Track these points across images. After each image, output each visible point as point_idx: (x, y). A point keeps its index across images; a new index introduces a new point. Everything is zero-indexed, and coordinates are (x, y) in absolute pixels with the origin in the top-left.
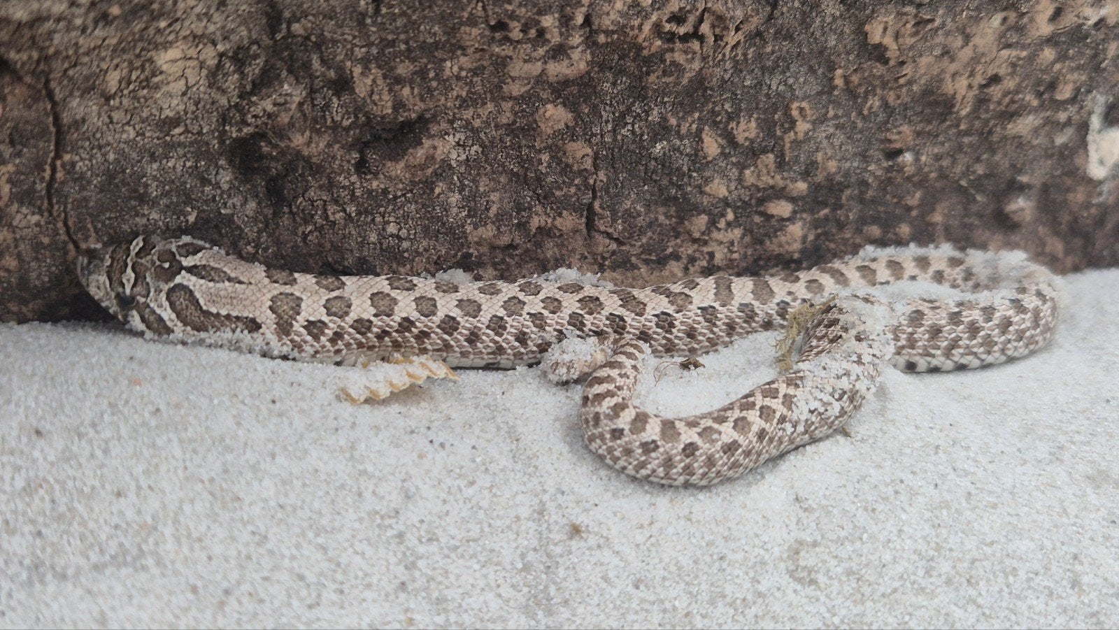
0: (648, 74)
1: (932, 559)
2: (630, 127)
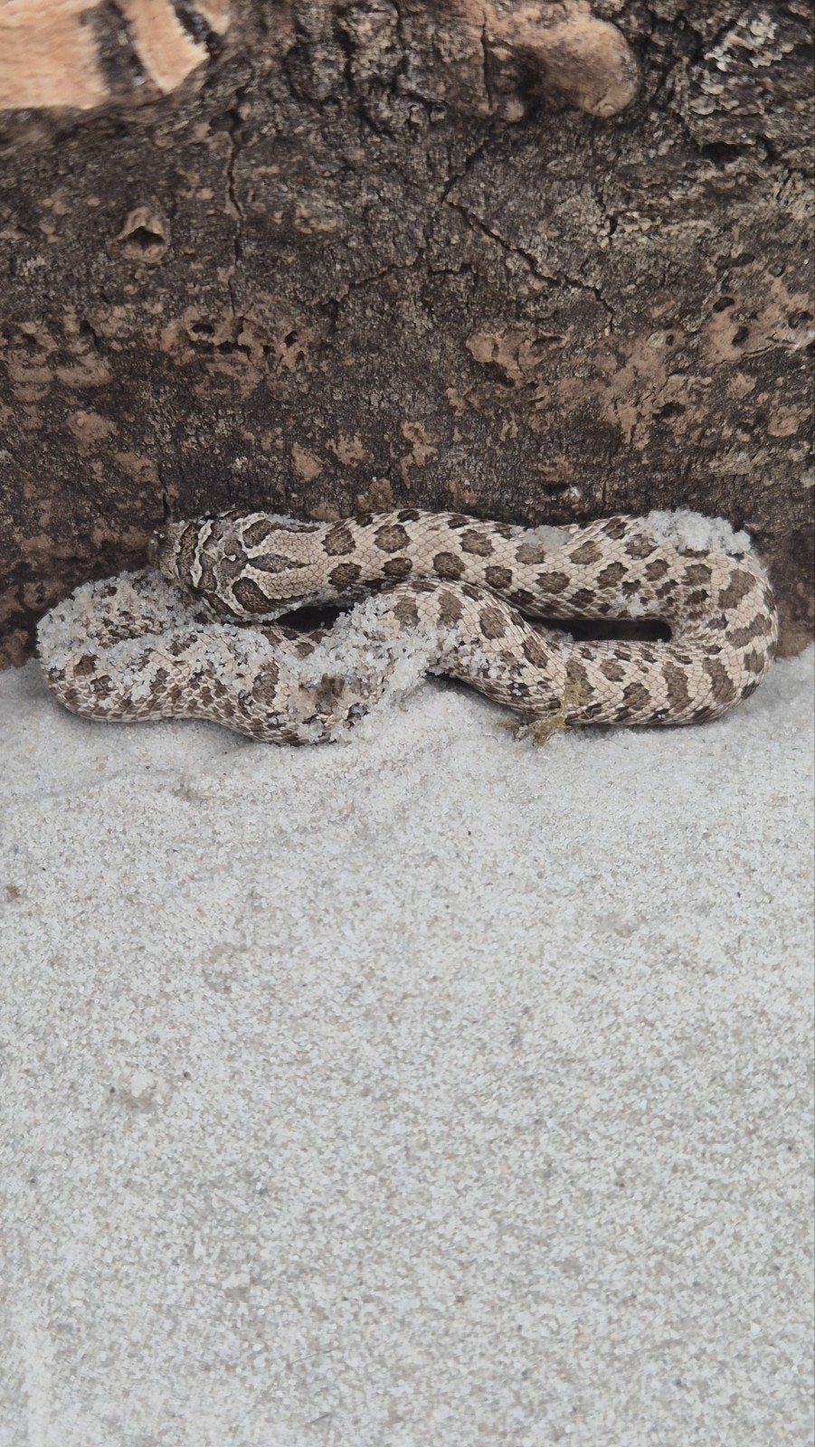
0: (192, 383)
1: (359, 986)
2: (194, 439)
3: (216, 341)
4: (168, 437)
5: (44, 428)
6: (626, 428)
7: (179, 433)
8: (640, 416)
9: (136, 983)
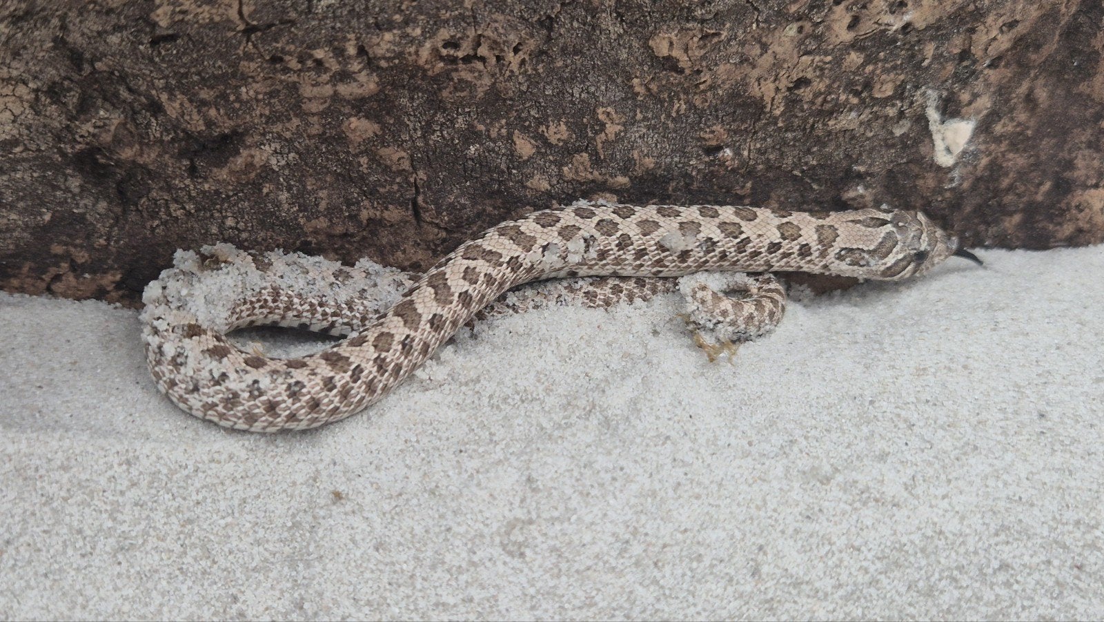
0: (440, 90)
1: (627, 542)
2: (438, 133)
3: (460, 54)
4: (419, 133)
5: (324, 133)
6: (767, 99)
7: (427, 129)
8: (777, 90)
9: (448, 557)
